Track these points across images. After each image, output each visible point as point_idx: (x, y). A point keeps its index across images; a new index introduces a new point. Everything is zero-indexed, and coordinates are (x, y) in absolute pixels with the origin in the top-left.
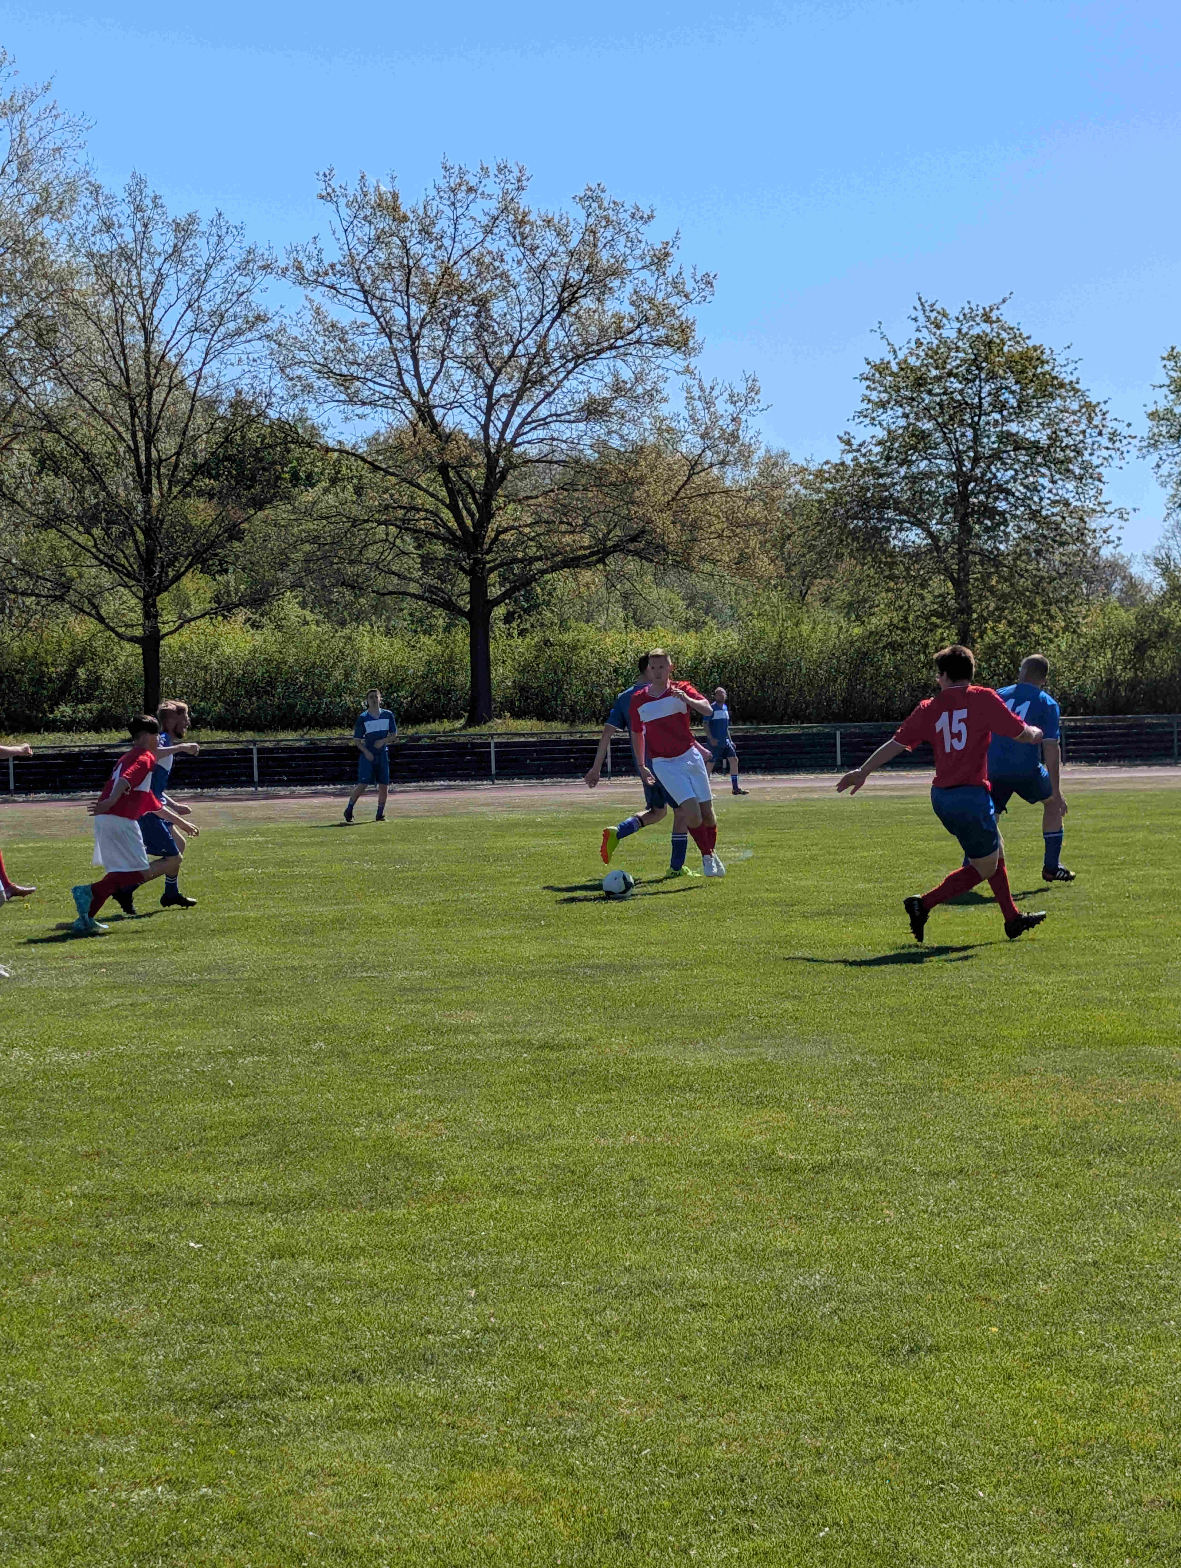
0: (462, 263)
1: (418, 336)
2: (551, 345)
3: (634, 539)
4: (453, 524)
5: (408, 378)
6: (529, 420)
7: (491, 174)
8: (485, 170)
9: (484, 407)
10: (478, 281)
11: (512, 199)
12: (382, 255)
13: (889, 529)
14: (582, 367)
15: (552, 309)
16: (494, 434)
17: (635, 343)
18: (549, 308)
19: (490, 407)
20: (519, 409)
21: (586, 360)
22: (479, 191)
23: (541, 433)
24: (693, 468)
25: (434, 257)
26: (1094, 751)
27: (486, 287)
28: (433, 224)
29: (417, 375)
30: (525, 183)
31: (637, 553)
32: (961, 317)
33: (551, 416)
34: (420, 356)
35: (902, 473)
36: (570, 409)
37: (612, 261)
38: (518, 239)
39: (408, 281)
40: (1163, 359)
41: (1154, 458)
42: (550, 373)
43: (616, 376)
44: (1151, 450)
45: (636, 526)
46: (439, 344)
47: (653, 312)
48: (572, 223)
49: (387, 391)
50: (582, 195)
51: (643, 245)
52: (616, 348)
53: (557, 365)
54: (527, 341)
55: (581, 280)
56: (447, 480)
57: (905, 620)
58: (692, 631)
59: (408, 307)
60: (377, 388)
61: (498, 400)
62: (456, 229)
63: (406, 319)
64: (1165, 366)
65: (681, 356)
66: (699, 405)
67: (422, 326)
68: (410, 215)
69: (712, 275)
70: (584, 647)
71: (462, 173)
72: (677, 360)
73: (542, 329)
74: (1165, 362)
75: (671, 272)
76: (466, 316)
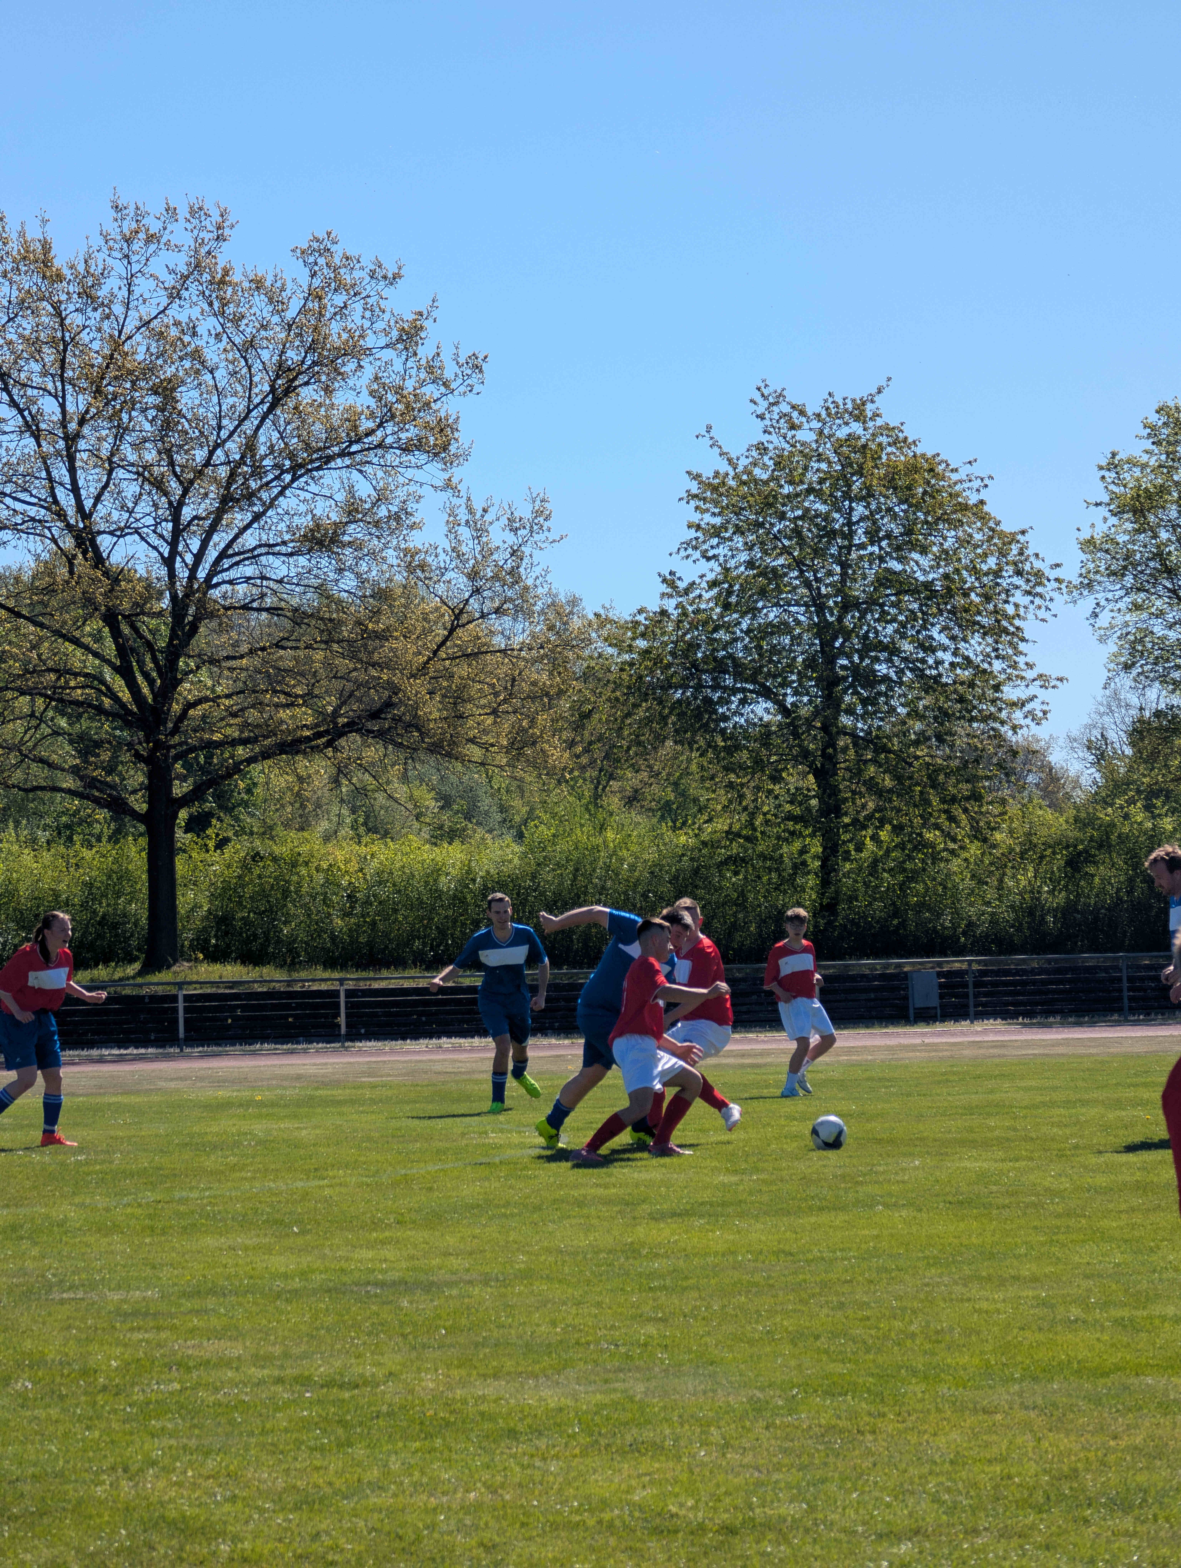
0: (138, 337)
1: (78, 435)
2: (262, 450)
3: (375, 715)
4: (125, 695)
5: (60, 493)
6: (230, 552)
7: (180, 217)
8: (171, 211)
9: (168, 535)
10: (160, 362)
11: (209, 253)
12: (27, 325)
13: (728, 702)
14: (303, 479)
15: (262, 402)
16: (183, 573)
17: (376, 447)
18: (257, 400)
19: (177, 533)
20: (216, 538)
21: (311, 470)
22: (163, 240)
23: (249, 570)
24: (457, 617)
25: (99, 330)
26: (1012, 1004)
27: (170, 371)
28: (97, 284)
29: (75, 490)
30: (227, 232)
31: (381, 735)
32: (824, 414)
33: (260, 546)
34: (78, 464)
35: (744, 626)
36: (287, 537)
37: (345, 336)
38: (216, 305)
39: (63, 361)
40: (1101, 468)
41: (1087, 603)
42: (261, 487)
43: (351, 490)
44: (1086, 593)
45: (376, 697)
46: (105, 449)
47: (400, 406)
48: (289, 285)
49: (32, 511)
50: (305, 246)
51: (386, 316)
52: (350, 454)
53: (271, 476)
54: (228, 445)
55: (303, 362)
56: (116, 633)
57: (751, 824)
58: (457, 843)
59: (64, 397)
60: (19, 506)
61: (190, 523)
62: (130, 292)
63: (58, 410)
64: (1103, 477)
65: (440, 466)
66: (465, 533)
67: (82, 422)
68: (67, 272)
69: (481, 357)
70: (306, 864)
71: (139, 216)
72: (433, 472)
73: (248, 427)
74: (1103, 473)
75: (425, 352)
76: (144, 411)
